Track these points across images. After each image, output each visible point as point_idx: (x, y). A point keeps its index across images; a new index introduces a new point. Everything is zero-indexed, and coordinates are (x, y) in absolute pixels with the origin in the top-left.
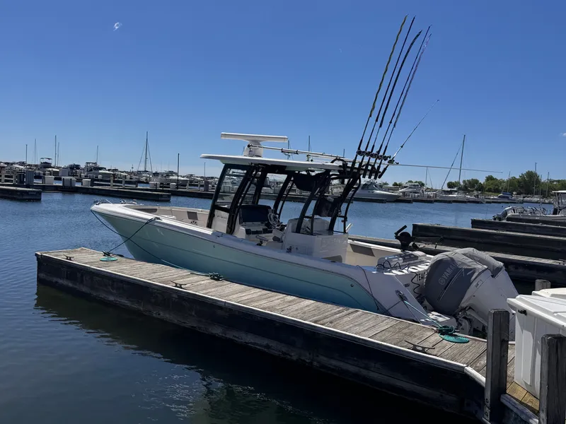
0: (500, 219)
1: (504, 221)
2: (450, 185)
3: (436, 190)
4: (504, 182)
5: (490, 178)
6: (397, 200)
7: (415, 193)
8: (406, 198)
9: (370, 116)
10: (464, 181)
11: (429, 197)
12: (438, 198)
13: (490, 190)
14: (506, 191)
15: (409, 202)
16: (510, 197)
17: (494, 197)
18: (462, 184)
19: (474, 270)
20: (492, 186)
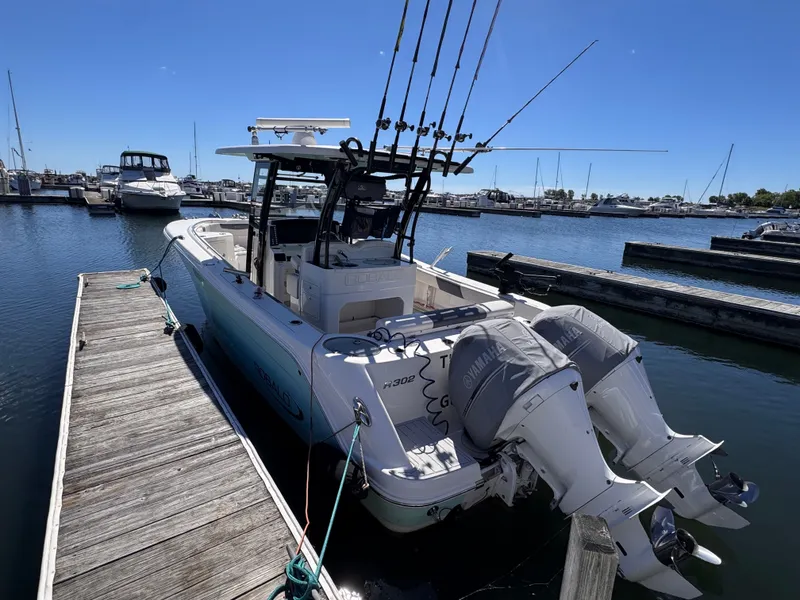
0: (751, 237)
1: (758, 240)
2: (712, 199)
3: (691, 204)
4: (778, 195)
5: (762, 192)
6: (642, 215)
7: (666, 207)
8: (655, 213)
9: (397, 49)
10: (730, 196)
11: (682, 211)
12: (692, 213)
13: (759, 205)
14: (779, 204)
15: (656, 217)
16: (782, 211)
17: (761, 211)
18: (727, 198)
19: (527, 371)
20: (765, 200)
